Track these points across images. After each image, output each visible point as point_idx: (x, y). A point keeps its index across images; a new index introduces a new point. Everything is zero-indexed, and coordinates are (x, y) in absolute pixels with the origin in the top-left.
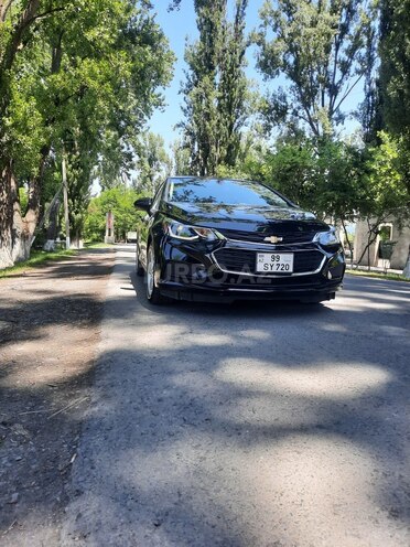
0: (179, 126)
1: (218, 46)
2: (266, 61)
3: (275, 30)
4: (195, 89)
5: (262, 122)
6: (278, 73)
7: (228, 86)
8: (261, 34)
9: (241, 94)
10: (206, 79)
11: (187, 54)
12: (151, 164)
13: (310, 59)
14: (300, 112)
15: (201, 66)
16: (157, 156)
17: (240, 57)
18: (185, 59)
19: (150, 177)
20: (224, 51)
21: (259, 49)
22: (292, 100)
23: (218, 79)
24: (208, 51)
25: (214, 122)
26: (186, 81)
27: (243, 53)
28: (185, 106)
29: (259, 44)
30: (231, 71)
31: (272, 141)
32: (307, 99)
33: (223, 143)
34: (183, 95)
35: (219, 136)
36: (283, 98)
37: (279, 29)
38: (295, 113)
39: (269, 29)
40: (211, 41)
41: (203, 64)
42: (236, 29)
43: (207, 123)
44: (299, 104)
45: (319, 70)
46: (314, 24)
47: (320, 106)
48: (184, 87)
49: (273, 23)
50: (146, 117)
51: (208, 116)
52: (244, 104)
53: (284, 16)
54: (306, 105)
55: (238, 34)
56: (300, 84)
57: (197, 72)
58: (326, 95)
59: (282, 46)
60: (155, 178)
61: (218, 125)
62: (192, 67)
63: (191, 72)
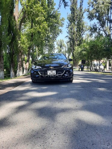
0: (66, 37)
1: (76, 14)
2: (90, 16)
3: (92, 7)
4: (70, 27)
5: (90, 33)
6: (94, 19)
7: (79, 25)
8: (88, 9)
9: (82, 26)
10: (73, 24)
11: (68, 17)
12: (61, 48)
13: (103, 14)
14: (101, 29)
15: (71, 20)
16: (62, 45)
17: (82, 16)
18: (67, 19)
19: (61, 51)
20: (77, 15)
21: (88, 13)
22: (98, 26)
23: (76, 23)
24: (73, 16)
25: (75, 35)
26: (68, 25)
27: (83, 15)
28: (68, 31)
29: (88, 12)
30: (79, 20)
31: (93, 38)
32: (103, 25)
33: (78, 40)
34: (67, 28)
35: (77, 38)
36: (96, 25)
37: (93, 7)
38: (99, 29)
39: (91, 7)
40: (74, 13)
41: (72, 20)
42: (80, 9)
43: (73, 35)
44: (100, 26)
45: (106, 16)
46: (103, 4)
47: (107, 26)
48: (67, 26)
49: (92, 5)
50: (58, 35)
51: (74, 33)
52: (84, 28)
53: (95, 3)
54: (103, 27)
55: (81, 10)
56: (100, 21)
57: (71, 22)
58: (108, 23)
59: (95, 11)
60: (62, 51)
61: (76, 35)
62: (69, 21)
63: (69, 22)
